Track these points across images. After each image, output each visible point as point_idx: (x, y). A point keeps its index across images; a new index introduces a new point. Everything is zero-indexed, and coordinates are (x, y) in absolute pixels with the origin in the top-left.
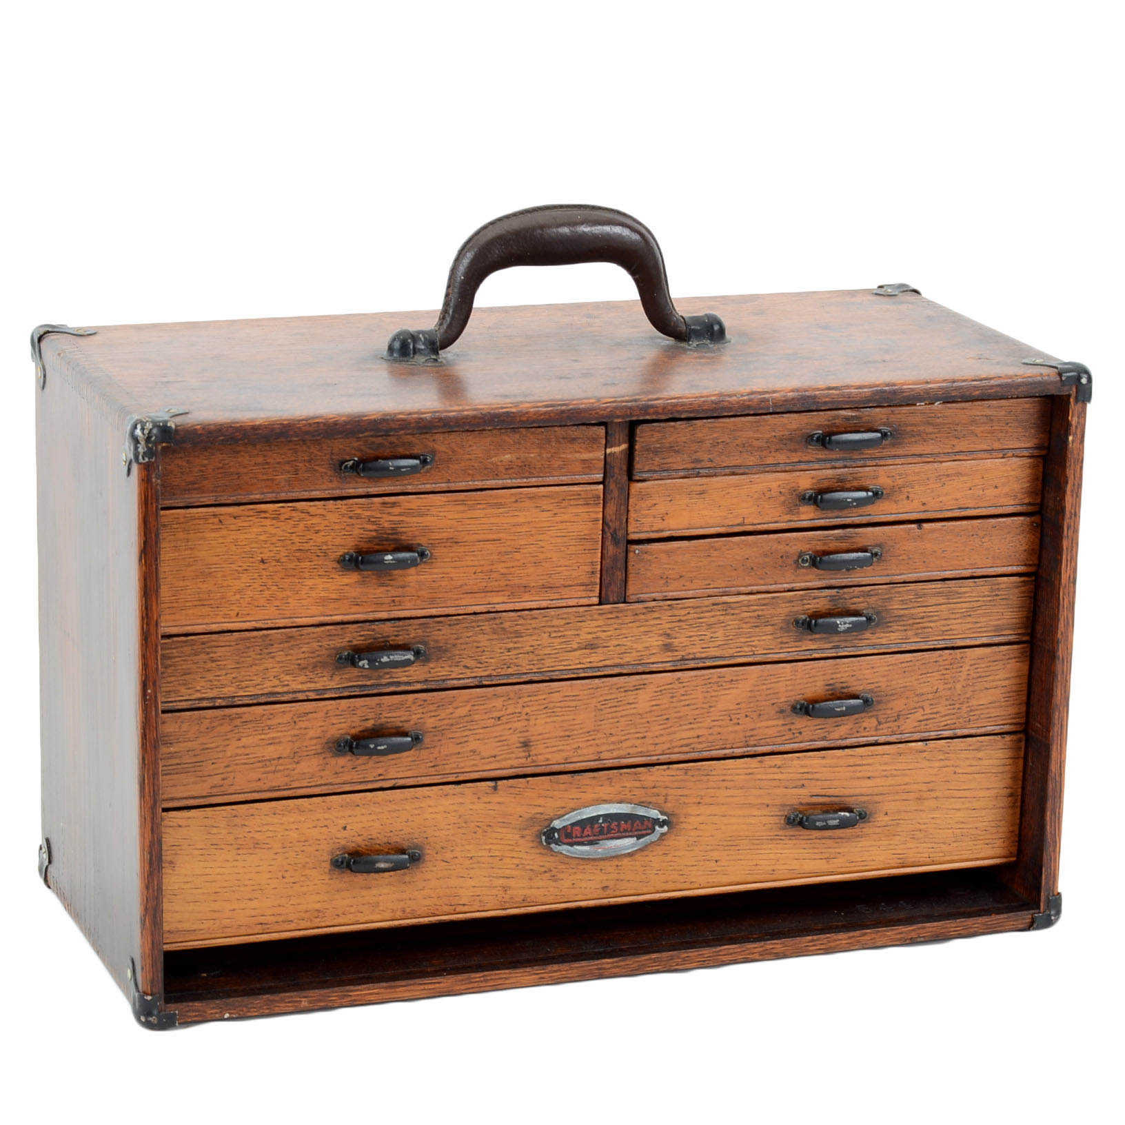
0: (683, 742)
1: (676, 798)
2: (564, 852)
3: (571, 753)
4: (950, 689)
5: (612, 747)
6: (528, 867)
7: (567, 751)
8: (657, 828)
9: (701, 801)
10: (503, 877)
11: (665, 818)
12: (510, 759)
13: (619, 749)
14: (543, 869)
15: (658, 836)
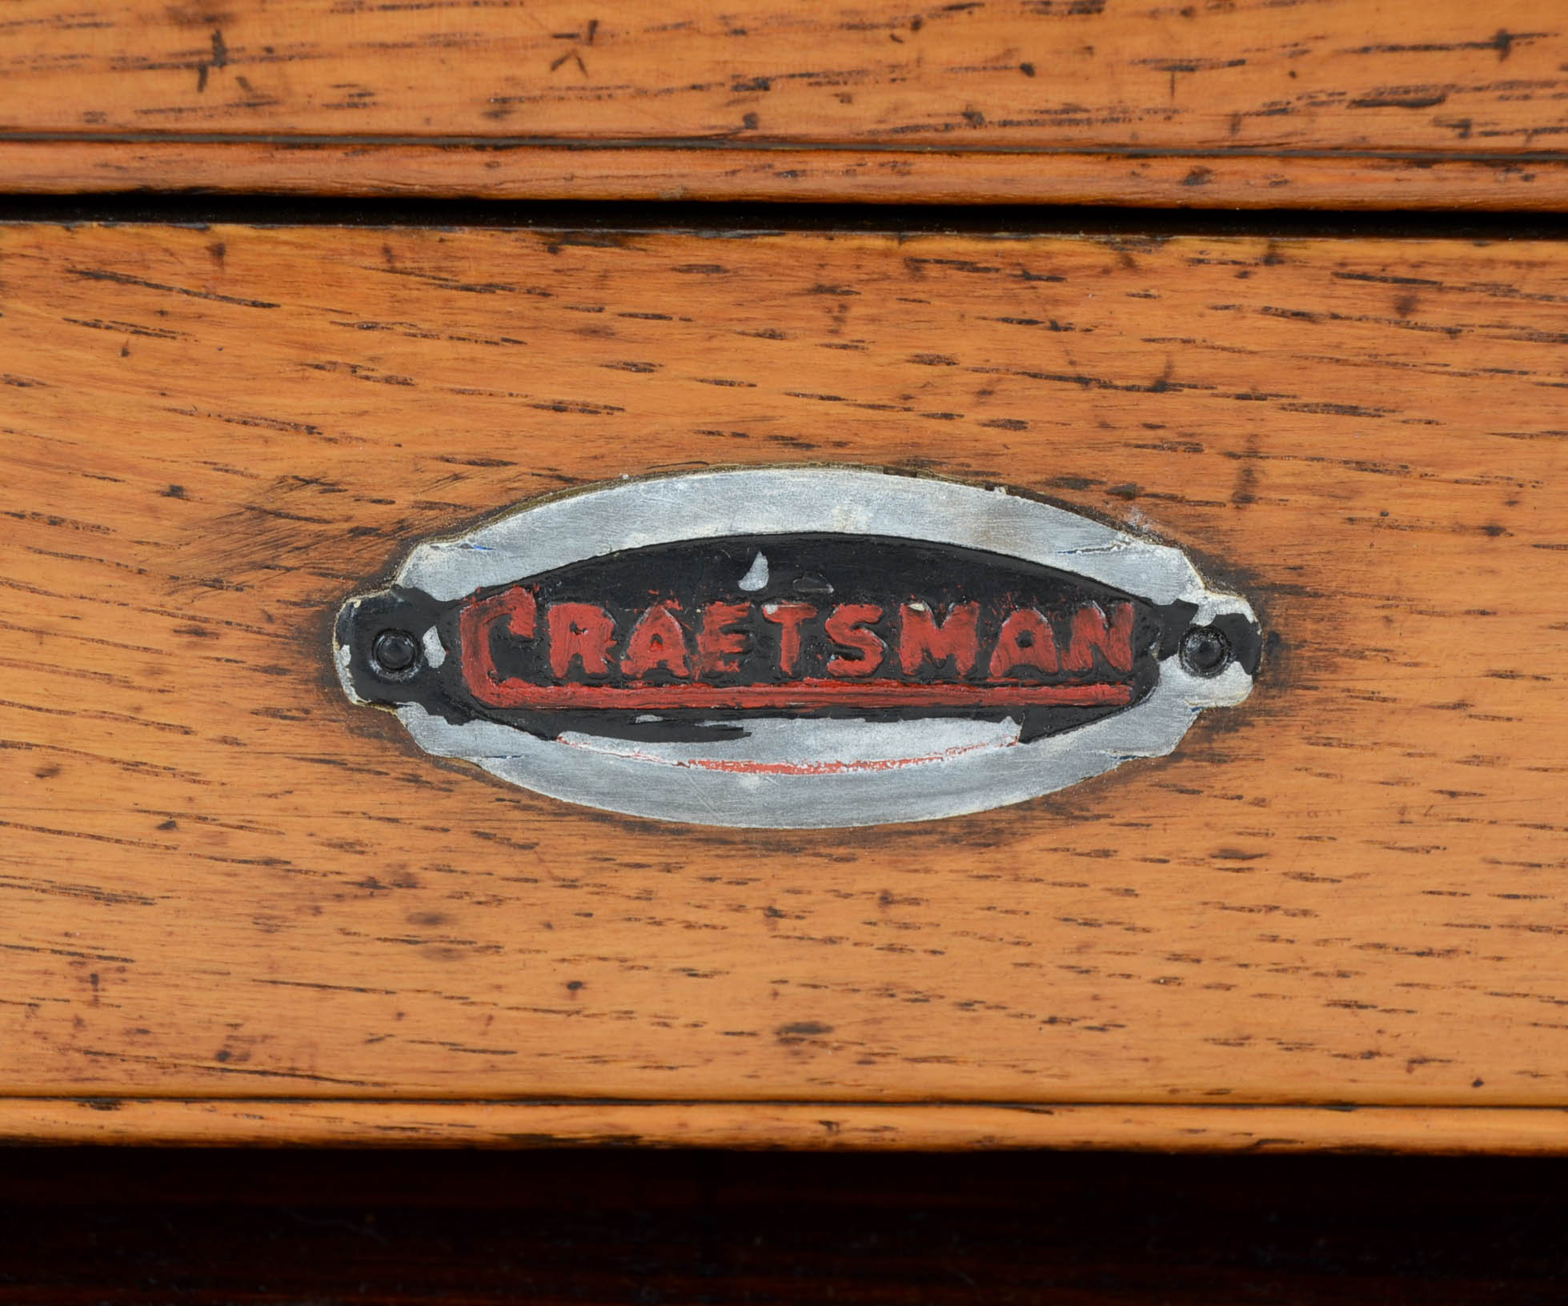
0: (1386, 73)
1: (1318, 474)
2: (493, 766)
3: (534, 71)
5: (843, 55)
6: (245, 844)
7: (508, 48)
8: (1172, 670)
9: (1511, 518)
10: (66, 890)
11: (1239, 606)
12: (72, 62)
13: (896, 75)
14: (356, 867)
15: (1180, 726)
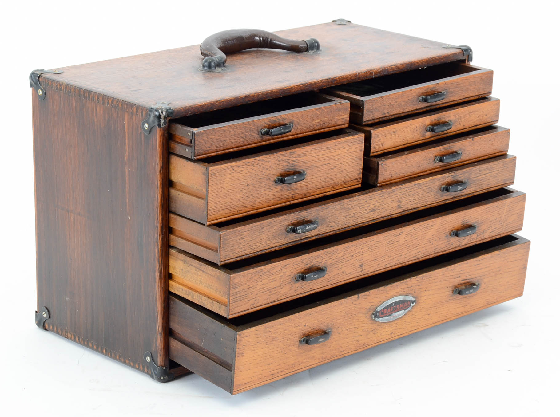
1: (418, 290)
4: (501, 217)
6: (367, 330)
7: (375, 266)
8: (411, 304)
10: (358, 336)
11: (414, 299)
12: (355, 273)
13: (392, 262)
14: (372, 330)
